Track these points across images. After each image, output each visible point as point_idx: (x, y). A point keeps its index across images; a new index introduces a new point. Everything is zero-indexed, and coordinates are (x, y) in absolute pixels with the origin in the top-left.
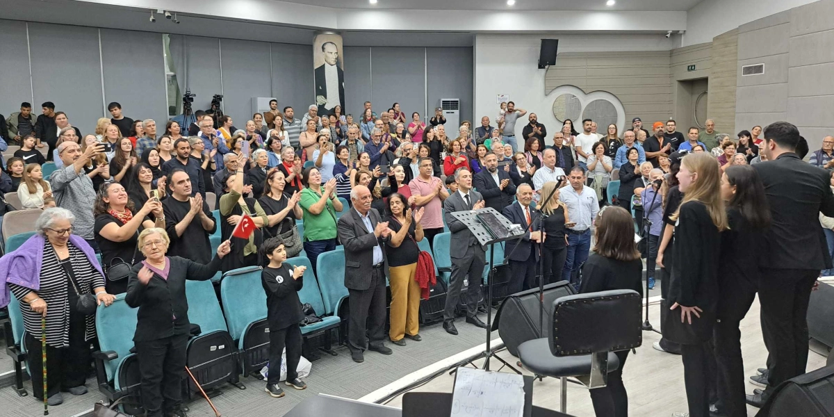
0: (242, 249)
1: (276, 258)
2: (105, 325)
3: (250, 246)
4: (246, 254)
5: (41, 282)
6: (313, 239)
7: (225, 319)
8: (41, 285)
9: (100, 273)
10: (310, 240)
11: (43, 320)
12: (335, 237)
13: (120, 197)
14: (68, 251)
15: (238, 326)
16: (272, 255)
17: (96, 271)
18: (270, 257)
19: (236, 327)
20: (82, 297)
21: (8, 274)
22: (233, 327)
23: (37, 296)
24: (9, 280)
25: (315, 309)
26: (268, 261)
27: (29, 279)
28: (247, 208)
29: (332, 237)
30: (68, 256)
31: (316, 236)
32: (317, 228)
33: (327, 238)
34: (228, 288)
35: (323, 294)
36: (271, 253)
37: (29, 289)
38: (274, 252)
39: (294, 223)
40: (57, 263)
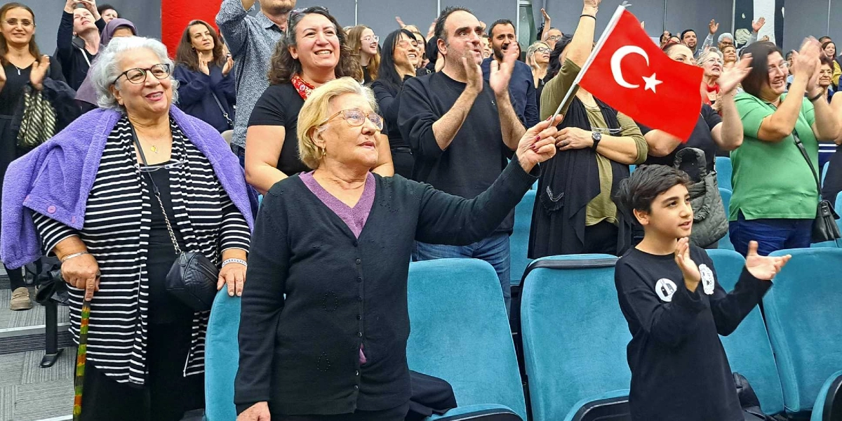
0: (583, 207)
1: (660, 224)
2: (221, 344)
3: (601, 204)
4: (592, 222)
5: (88, 210)
6: (756, 216)
7: (525, 378)
8: (87, 218)
9: (242, 217)
10: (748, 217)
11: (85, 310)
12: (813, 215)
13: (318, 48)
14: (170, 148)
15: (554, 404)
16: (649, 212)
17: (234, 208)
18: (643, 221)
19: (547, 406)
20: (184, 258)
21: (29, 190)
22: (542, 404)
23: (81, 246)
24: (27, 202)
25: (760, 393)
26: (638, 233)
27: (67, 203)
28: (600, 115)
29: (804, 216)
30: (168, 158)
31: (766, 208)
32: (768, 187)
33: (792, 216)
34: (538, 298)
35: (779, 353)
36: (647, 209)
37: (67, 227)
38: (656, 206)
39: (710, 167)
40: (134, 170)
